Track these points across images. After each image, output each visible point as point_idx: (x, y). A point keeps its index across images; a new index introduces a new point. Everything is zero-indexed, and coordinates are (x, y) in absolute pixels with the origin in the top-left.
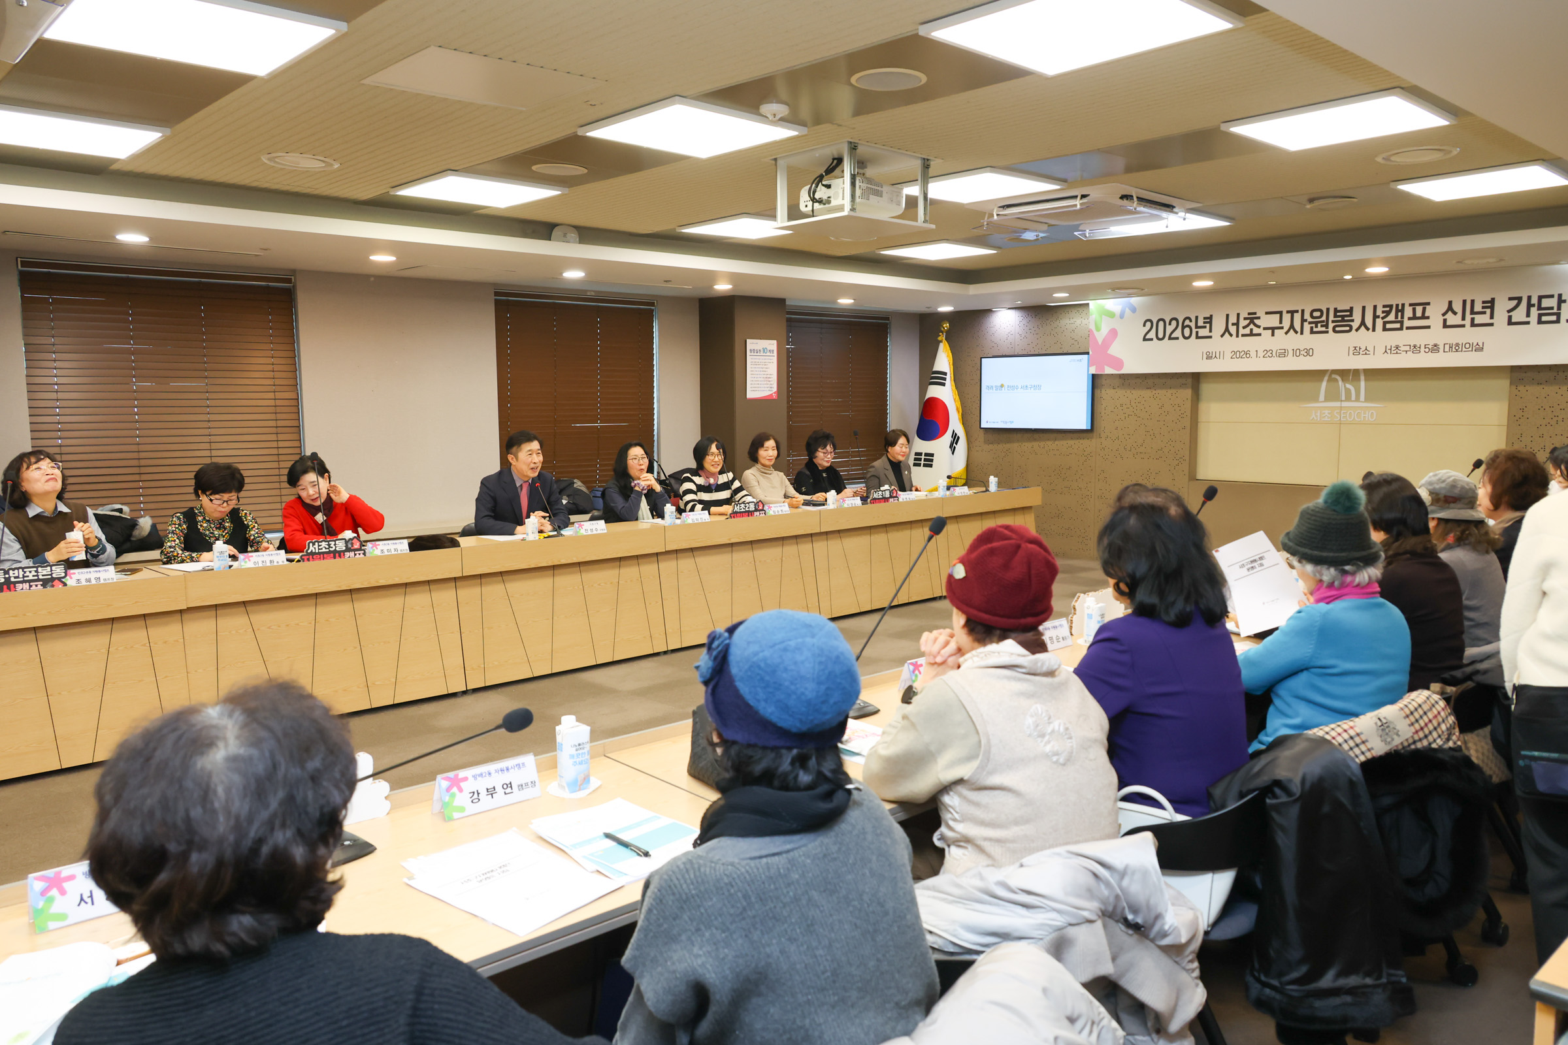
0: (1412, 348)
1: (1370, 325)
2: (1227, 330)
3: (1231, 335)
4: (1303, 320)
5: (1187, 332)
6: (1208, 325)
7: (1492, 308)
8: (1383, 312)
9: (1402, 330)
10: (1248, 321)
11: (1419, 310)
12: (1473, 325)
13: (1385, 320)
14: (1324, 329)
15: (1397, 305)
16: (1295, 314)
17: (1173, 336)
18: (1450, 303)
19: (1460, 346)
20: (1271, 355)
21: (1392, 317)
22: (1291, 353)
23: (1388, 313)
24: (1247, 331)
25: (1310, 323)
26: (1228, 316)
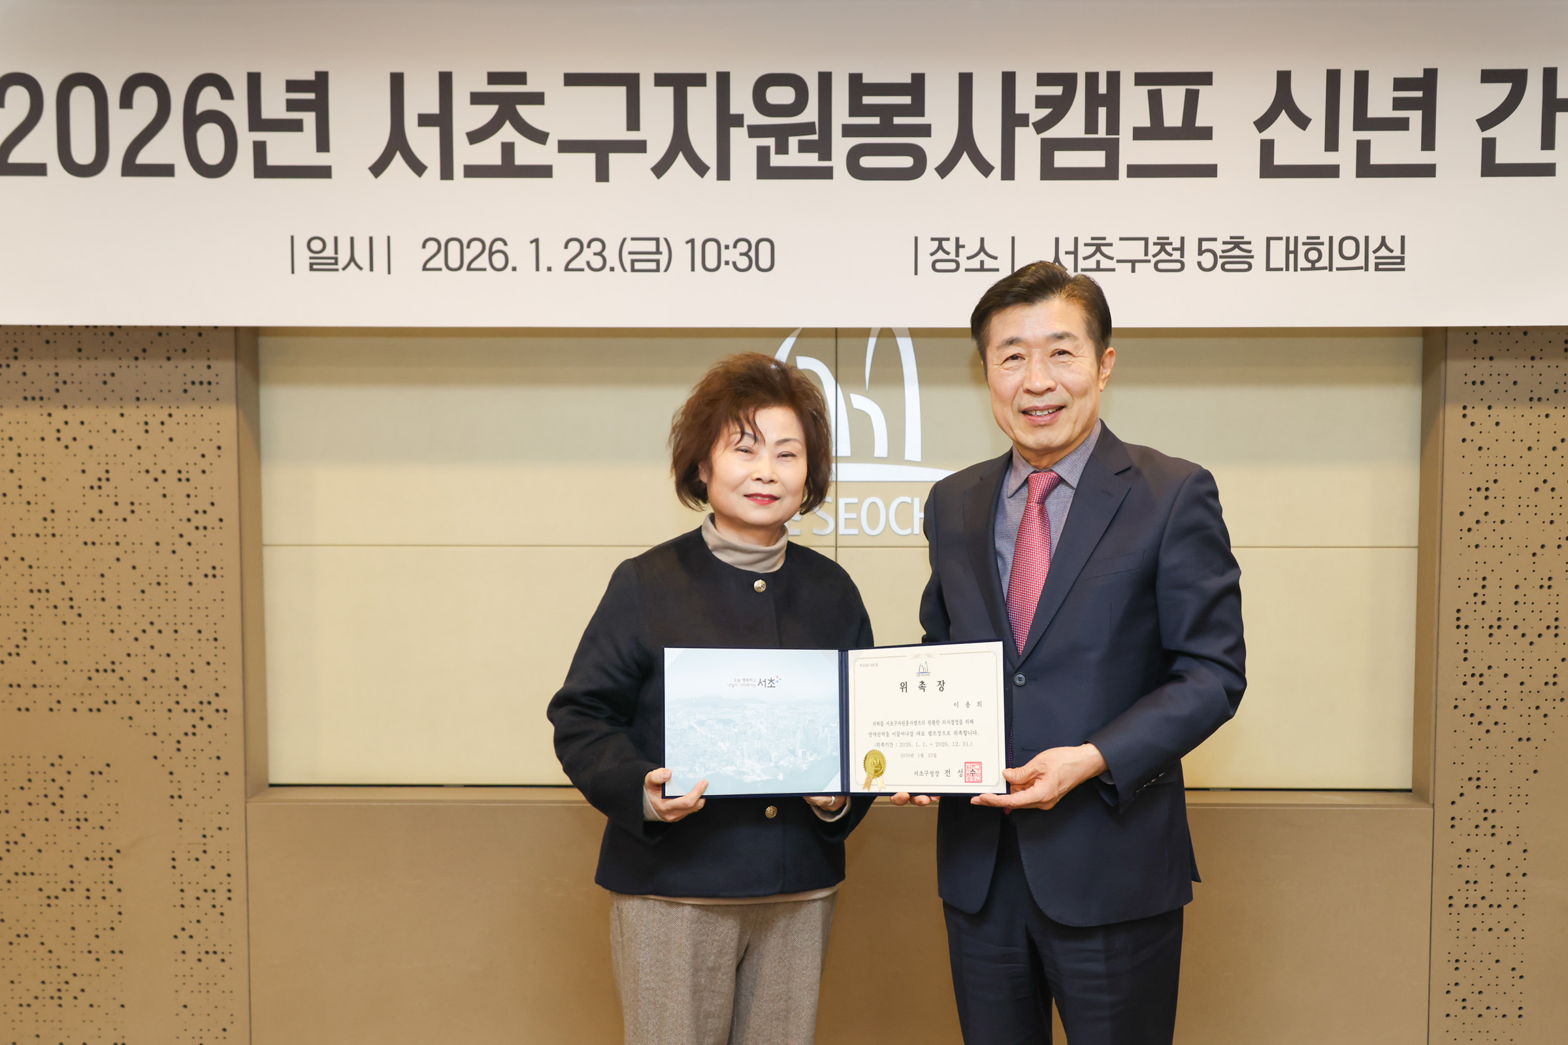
0: (1153, 249)
1: (991, 151)
2: (398, 143)
3: (418, 168)
4: (727, 120)
5: (211, 142)
6: (309, 119)
7: (1428, 107)
8: (1041, 102)
9: (1115, 176)
10: (490, 111)
11: (1173, 99)
12: (1365, 169)
13: (1048, 134)
14: (811, 160)
15: (1092, 78)
16: (692, 92)
17: (145, 157)
18: (1284, 79)
19: (1325, 249)
20: (597, 262)
21: (1072, 125)
22: (682, 254)
23: (1058, 108)
24: (489, 153)
25: (755, 132)
26: (397, 81)
